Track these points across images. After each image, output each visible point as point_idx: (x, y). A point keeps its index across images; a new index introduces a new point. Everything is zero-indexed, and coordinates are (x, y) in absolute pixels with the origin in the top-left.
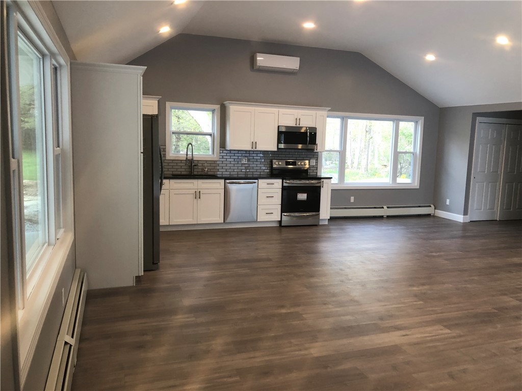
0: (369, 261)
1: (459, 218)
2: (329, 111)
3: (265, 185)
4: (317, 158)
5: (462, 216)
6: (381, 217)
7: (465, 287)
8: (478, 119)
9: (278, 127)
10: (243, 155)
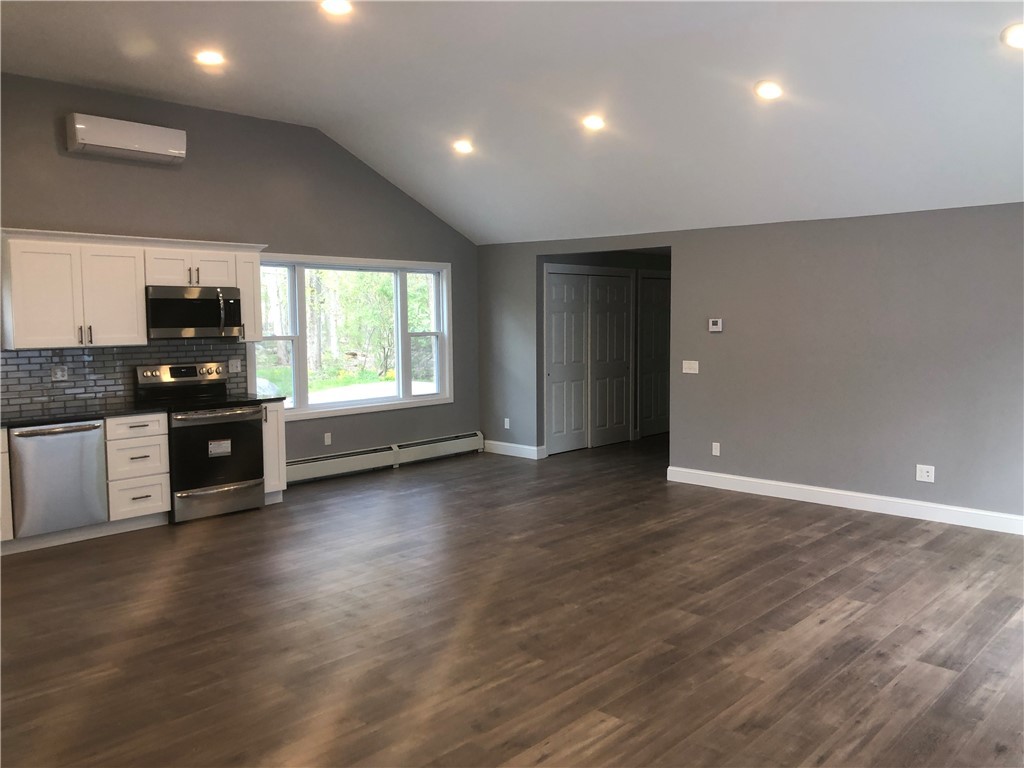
0: (401, 579)
1: (530, 452)
2: (264, 251)
3: (124, 431)
4: (245, 355)
5: (535, 448)
6: (388, 469)
7: (601, 603)
8: (547, 267)
9: (147, 288)
10: (55, 360)
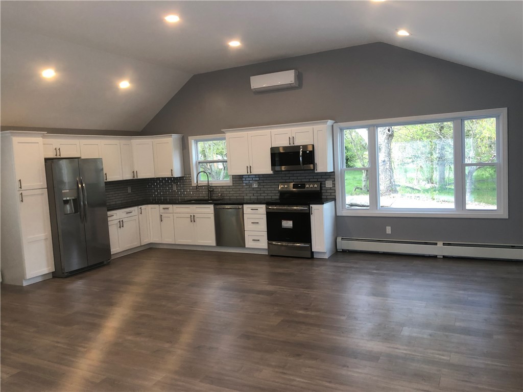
3: (249, 211)
4: (335, 178)
6: (434, 257)
9: (271, 149)
10: (254, 179)
